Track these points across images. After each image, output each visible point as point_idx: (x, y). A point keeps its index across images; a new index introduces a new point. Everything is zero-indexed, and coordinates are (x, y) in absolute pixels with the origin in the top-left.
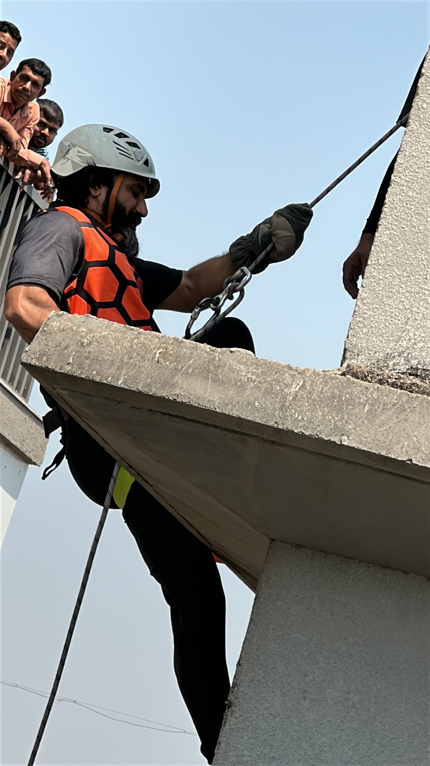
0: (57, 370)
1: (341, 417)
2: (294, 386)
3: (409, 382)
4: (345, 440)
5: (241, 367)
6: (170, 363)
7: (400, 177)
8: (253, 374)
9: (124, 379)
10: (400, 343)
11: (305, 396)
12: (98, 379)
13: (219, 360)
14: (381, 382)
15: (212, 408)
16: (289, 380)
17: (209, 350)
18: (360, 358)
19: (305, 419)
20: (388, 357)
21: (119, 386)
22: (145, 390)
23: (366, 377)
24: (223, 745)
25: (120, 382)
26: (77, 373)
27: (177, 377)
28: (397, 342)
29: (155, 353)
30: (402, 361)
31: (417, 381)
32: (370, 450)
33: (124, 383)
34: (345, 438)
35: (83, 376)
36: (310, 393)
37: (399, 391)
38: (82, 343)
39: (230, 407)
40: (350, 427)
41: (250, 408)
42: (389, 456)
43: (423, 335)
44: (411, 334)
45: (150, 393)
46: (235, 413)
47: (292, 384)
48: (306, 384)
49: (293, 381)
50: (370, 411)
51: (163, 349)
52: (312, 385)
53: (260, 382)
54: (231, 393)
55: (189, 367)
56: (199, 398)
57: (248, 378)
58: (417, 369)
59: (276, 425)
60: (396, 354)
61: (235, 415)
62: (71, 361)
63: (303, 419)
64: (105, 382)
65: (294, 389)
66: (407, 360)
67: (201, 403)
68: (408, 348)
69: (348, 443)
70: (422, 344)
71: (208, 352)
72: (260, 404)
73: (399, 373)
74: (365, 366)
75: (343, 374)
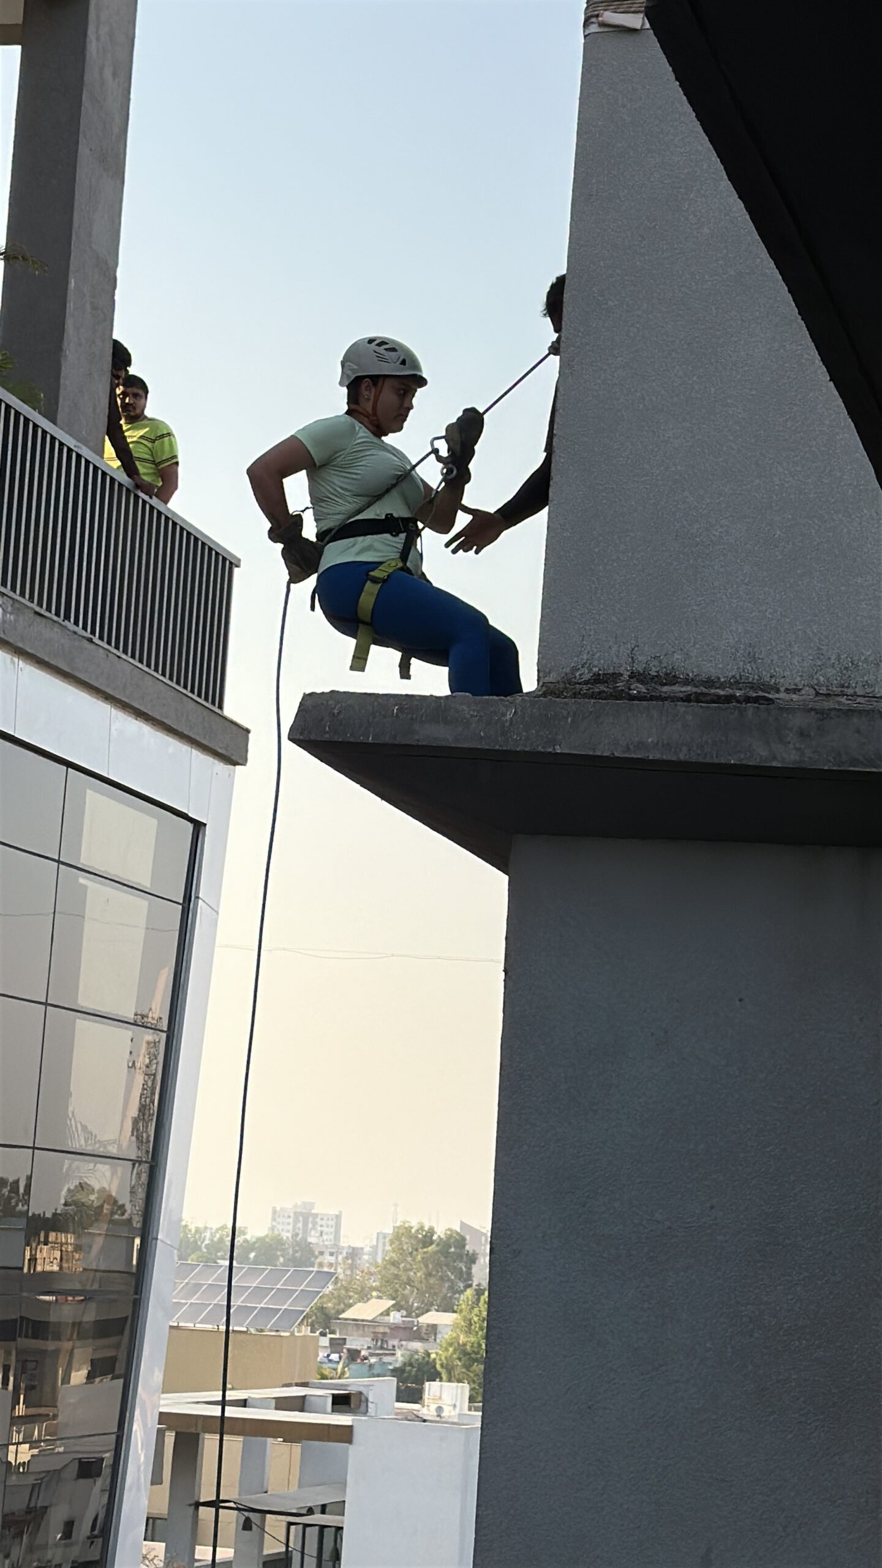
0: (321, 738)
1: (551, 732)
2: (508, 713)
3: (598, 690)
4: (557, 749)
5: (464, 707)
6: (407, 715)
8: (474, 710)
9: (373, 735)
10: (582, 657)
11: (519, 720)
12: (352, 740)
13: (445, 704)
14: (575, 695)
15: (448, 744)
16: (503, 709)
18: (551, 675)
19: (523, 738)
20: (575, 669)
21: (370, 741)
22: (392, 741)
23: (562, 692)
25: (370, 739)
26: (336, 738)
27: (415, 725)
28: (578, 657)
29: (394, 710)
30: (586, 671)
31: (602, 687)
32: (579, 753)
33: (374, 739)
34: (557, 747)
35: (340, 740)
36: (522, 717)
37: (592, 701)
38: (334, 714)
39: (462, 741)
40: (559, 737)
41: (478, 738)
42: (595, 754)
43: (598, 647)
44: (589, 647)
45: (395, 743)
46: (466, 745)
48: (518, 710)
49: (507, 710)
50: (573, 721)
51: (399, 705)
52: (522, 710)
53: (481, 716)
54: (460, 729)
55: (422, 715)
56: (435, 739)
57: (471, 715)
58: (599, 675)
59: (500, 748)
60: (580, 666)
61: (467, 747)
62: (327, 729)
63: (521, 738)
64: (359, 740)
65: (508, 717)
66: (590, 670)
67: (438, 742)
68: (589, 660)
69: (561, 750)
70: (598, 654)
72: (484, 733)
73: (586, 683)
74: (558, 682)
75: (544, 695)
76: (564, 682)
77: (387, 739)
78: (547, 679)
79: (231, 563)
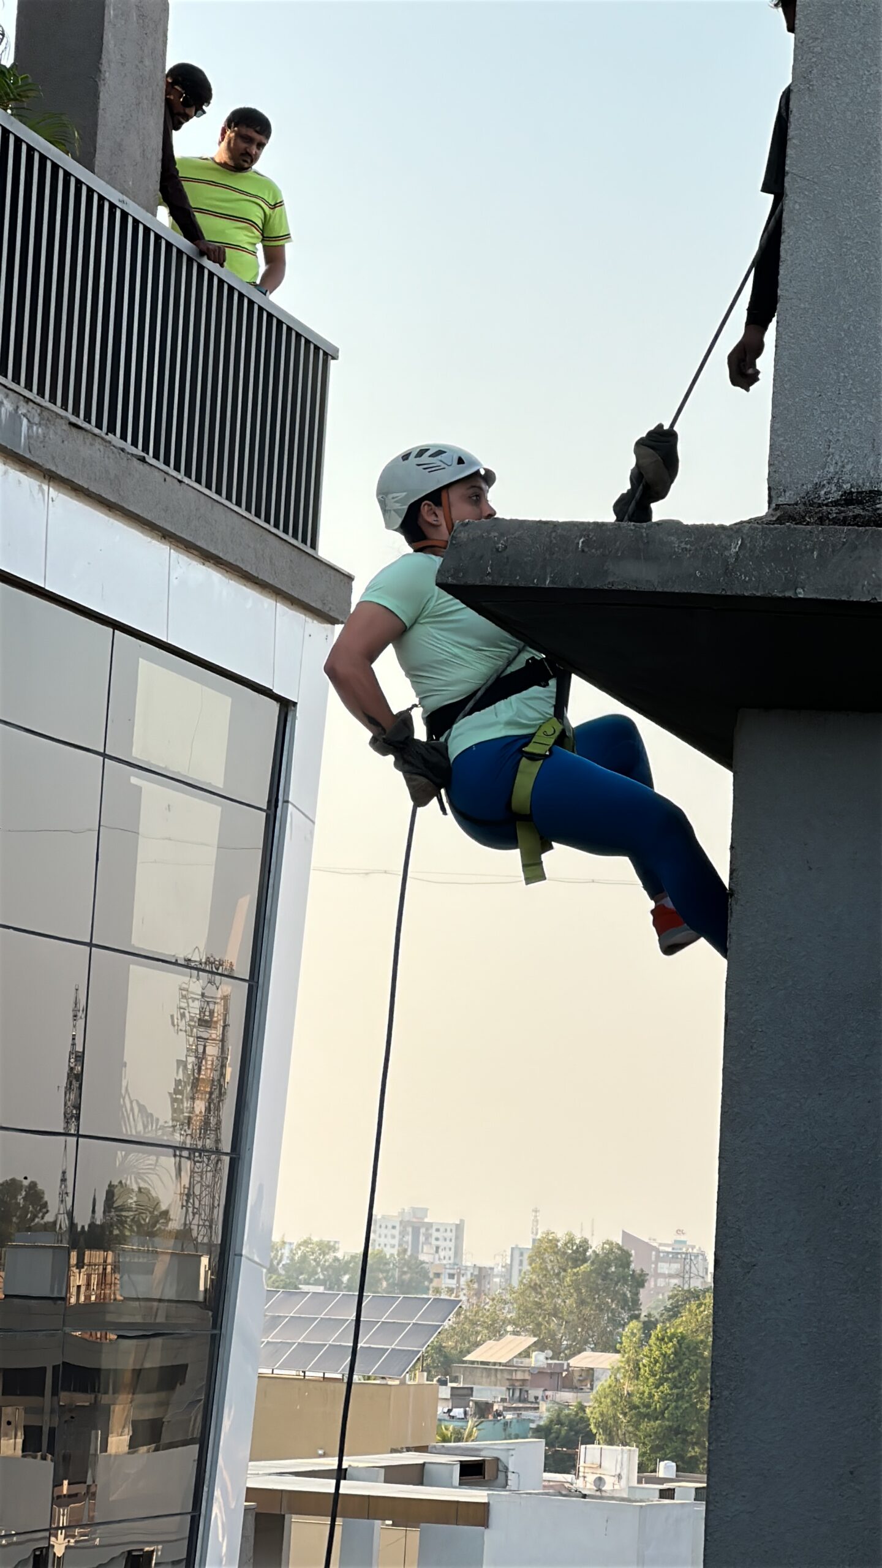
0: (478, 583)
1: (791, 569)
2: (733, 547)
3: (851, 514)
4: (800, 593)
5: (673, 538)
6: (596, 550)
7: (787, 290)
8: (686, 543)
9: (551, 577)
10: (827, 469)
11: (747, 555)
12: (522, 584)
13: (647, 534)
14: (821, 521)
15: (652, 589)
16: (725, 541)
17: (633, 528)
18: (787, 494)
19: (754, 579)
20: (818, 487)
21: (547, 586)
22: (578, 586)
23: (803, 517)
24: (734, 937)
25: (547, 582)
26: (501, 583)
27: (607, 564)
28: (823, 469)
29: (578, 543)
30: (834, 489)
31: (858, 511)
32: (829, 598)
33: (552, 582)
34: (800, 590)
35: (507, 585)
36: (751, 551)
37: (846, 528)
38: (497, 550)
39: (670, 583)
40: (802, 577)
41: (692, 579)
42: (851, 599)
43: (850, 455)
44: (837, 457)
45: (582, 587)
47: (731, 545)
48: (746, 542)
49: (731, 542)
50: (819, 555)
51: (584, 537)
52: (751, 541)
53: (696, 551)
54: (667, 568)
56: (636, 581)
57: (682, 549)
58: (851, 493)
59: (723, 593)
60: (825, 482)
61: (677, 591)
62: (489, 570)
63: (750, 579)
64: (532, 585)
65: (734, 550)
66: (839, 487)
67: (639, 586)
68: (837, 473)
69: (805, 595)
70: (849, 467)
71: (632, 530)
72: (702, 574)
73: (836, 503)
74: (796, 504)
75: (779, 521)
76: (805, 504)
77: (570, 583)
78: (781, 500)
79: (325, 354)
